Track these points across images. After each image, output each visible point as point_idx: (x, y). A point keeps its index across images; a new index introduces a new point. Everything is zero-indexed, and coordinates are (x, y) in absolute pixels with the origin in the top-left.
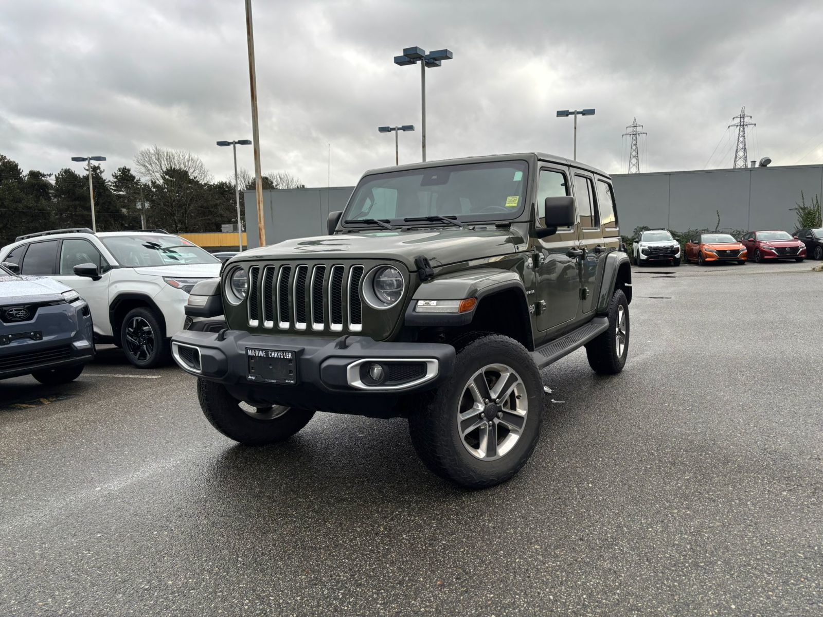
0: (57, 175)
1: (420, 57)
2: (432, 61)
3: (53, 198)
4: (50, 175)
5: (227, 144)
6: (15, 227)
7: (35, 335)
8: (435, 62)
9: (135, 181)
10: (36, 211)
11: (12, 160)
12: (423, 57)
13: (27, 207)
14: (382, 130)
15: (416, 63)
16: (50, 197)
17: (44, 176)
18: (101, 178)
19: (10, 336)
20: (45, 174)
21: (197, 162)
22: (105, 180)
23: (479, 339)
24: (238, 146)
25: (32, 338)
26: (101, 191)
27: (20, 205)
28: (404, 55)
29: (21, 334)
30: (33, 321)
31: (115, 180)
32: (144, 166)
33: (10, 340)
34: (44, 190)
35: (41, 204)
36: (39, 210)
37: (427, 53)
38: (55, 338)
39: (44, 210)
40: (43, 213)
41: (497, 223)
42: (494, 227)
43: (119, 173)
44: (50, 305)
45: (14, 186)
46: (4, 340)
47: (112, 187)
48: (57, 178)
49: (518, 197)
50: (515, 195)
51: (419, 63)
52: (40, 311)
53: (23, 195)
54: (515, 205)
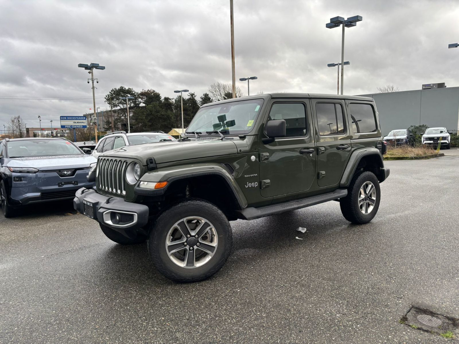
0: (176, 99)
1: (341, 22)
2: (350, 23)
3: (174, 110)
4: (173, 99)
5: (245, 79)
6: (157, 124)
7: (74, 183)
8: (351, 24)
9: (211, 100)
10: (166, 117)
11: (157, 92)
12: (343, 22)
13: (162, 115)
14: (330, 65)
15: (340, 26)
16: (172, 110)
17: (170, 99)
18: (194, 99)
19: (63, 183)
20: (171, 98)
21: (237, 89)
22: (196, 101)
23: (183, 203)
24: (250, 80)
25: (73, 184)
26: (195, 106)
27: (159, 114)
28: (331, 22)
29: (68, 182)
30: (74, 177)
31: (202, 100)
32: (212, 92)
33: (63, 185)
34: (170, 106)
35: (168, 113)
36: (167, 116)
37: (346, 19)
38: (85, 184)
39: (169, 116)
40: (168, 117)
41: (240, 136)
42: (238, 138)
43: (203, 97)
44: (83, 169)
45: (156, 105)
46: (60, 184)
47: (200, 104)
48: (176, 100)
49: (253, 121)
50: (253, 120)
51: (341, 25)
52: (78, 172)
53: (160, 109)
54: (251, 125)
